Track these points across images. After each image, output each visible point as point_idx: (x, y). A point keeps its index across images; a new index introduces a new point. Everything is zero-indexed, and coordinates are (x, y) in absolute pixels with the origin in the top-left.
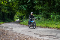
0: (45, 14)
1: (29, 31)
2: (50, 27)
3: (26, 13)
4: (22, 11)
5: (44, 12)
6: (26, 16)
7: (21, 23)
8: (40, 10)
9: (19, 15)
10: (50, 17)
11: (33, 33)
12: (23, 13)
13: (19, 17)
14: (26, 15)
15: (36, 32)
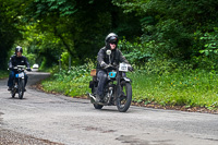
0: (170, 34)
1: (88, 124)
2: (199, 107)
3: (73, 31)
4: (54, 23)
5: (165, 25)
6: (76, 47)
7: (49, 85)
8: (147, 14)
9: (39, 43)
10: (198, 55)
11: (111, 134)
12: (57, 34)
13: (36, 51)
14: (71, 44)
15: (127, 132)
